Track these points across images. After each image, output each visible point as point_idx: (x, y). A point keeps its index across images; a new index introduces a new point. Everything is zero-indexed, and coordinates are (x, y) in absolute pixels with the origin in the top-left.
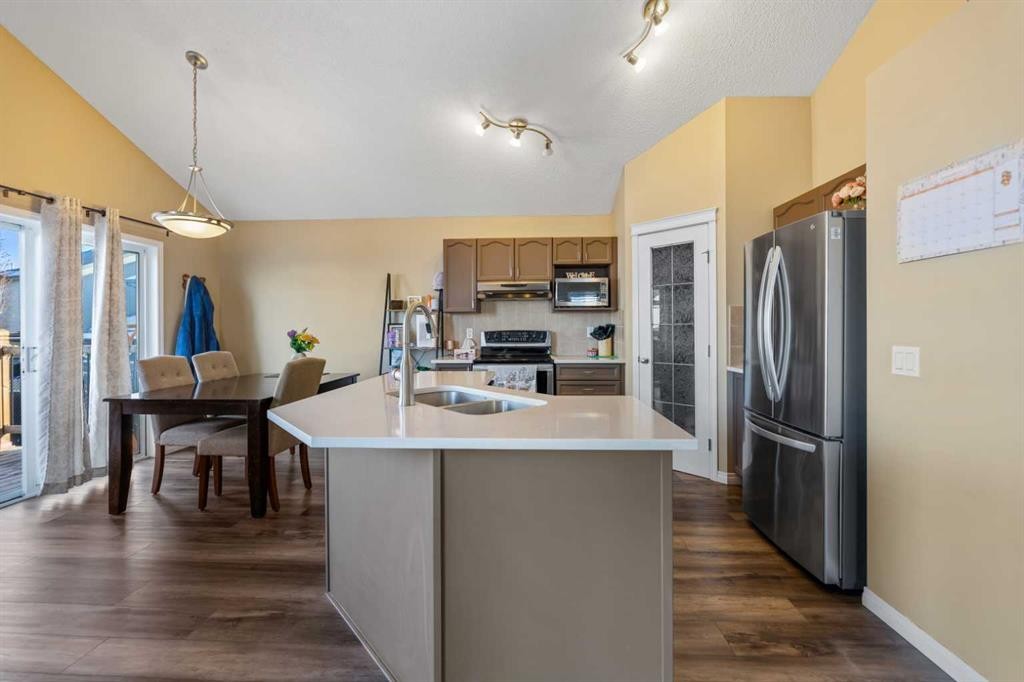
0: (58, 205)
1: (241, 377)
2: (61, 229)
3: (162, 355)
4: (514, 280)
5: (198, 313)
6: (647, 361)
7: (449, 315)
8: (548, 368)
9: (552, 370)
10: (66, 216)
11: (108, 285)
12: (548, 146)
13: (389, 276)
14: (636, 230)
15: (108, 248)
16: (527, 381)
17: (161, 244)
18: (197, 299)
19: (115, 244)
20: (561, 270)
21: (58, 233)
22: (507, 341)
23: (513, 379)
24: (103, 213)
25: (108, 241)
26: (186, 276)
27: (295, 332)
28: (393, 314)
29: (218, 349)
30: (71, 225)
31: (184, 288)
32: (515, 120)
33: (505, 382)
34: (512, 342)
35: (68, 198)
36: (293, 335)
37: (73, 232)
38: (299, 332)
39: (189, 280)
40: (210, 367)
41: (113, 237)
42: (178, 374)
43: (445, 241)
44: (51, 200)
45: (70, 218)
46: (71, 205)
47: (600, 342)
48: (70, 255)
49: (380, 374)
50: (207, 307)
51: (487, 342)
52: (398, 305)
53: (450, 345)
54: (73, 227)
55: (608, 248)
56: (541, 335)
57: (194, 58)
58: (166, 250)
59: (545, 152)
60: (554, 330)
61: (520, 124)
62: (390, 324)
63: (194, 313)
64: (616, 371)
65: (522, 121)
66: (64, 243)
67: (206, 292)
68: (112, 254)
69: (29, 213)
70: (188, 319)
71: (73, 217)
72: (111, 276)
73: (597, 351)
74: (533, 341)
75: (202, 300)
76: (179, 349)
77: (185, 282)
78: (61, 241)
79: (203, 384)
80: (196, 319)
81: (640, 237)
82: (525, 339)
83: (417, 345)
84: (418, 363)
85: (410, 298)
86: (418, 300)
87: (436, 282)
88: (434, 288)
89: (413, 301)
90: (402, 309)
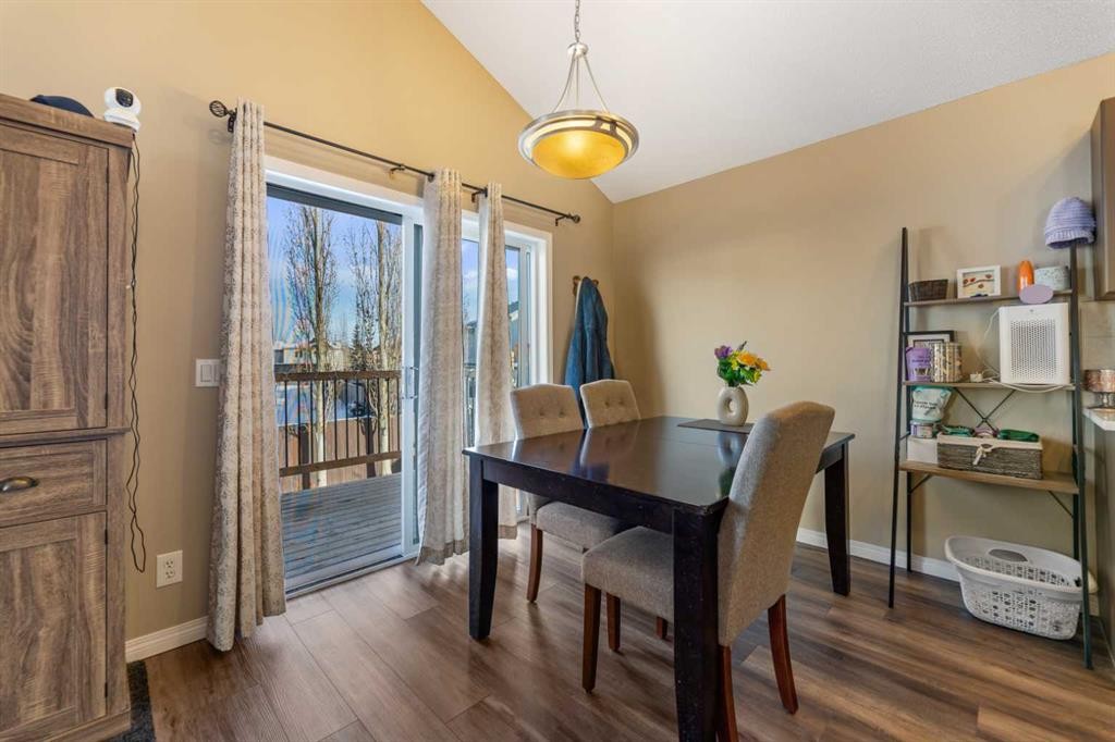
0: (437, 181)
1: (642, 420)
2: (440, 212)
3: (551, 384)
5: (590, 326)
10: (445, 194)
11: (490, 286)
13: (904, 230)
15: (490, 235)
17: (550, 235)
18: (589, 305)
19: (497, 230)
21: (437, 217)
24: (485, 191)
25: (490, 227)
26: (576, 278)
27: (727, 350)
28: (913, 312)
29: (613, 377)
30: (450, 206)
31: (575, 293)
35: (447, 171)
36: (723, 354)
37: (452, 216)
38: (734, 348)
39: (580, 283)
40: (603, 403)
41: (495, 222)
42: (562, 414)
44: (432, 176)
45: (450, 197)
46: (450, 179)
48: (449, 246)
50: (600, 318)
54: (452, 208)
58: (554, 242)
62: (908, 333)
63: (586, 327)
66: (443, 230)
67: (599, 297)
68: (494, 245)
69: (414, 198)
70: (579, 335)
71: (452, 194)
72: (493, 274)
75: (594, 308)
76: (568, 377)
77: (576, 285)
78: (440, 229)
79: (594, 431)
80: (588, 335)
83: (998, 380)
84: (985, 420)
85: (964, 274)
86: (989, 276)
87: (1062, 222)
88: (1052, 239)
89: (972, 280)
90: (944, 298)
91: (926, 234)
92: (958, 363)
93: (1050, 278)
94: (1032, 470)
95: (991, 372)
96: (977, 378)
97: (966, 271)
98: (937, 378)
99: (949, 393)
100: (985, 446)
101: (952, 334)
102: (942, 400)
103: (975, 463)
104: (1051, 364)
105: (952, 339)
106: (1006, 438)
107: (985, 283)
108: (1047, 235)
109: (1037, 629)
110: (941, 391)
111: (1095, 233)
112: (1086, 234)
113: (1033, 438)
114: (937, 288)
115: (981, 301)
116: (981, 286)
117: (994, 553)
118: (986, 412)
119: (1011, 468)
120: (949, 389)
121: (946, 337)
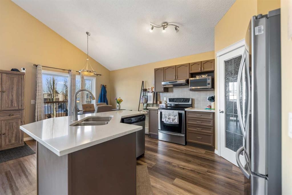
0: (71, 72)
4: (176, 80)
6: (223, 112)
7: (159, 93)
8: (183, 112)
9: (184, 113)
10: (73, 74)
12: (176, 29)
13: (143, 82)
14: (218, 54)
16: (174, 116)
17: (96, 78)
18: (103, 90)
20: (193, 75)
21: (72, 77)
23: (170, 115)
26: (101, 85)
27: (117, 98)
28: (144, 93)
31: (101, 87)
32: (163, 23)
33: (167, 116)
34: (177, 102)
42: (91, 108)
43: (155, 69)
44: (70, 71)
47: (212, 103)
48: (74, 82)
49: (139, 111)
50: (105, 92)
51: (169, 102)
52: (145, 90)
53: (158, 102)
54: (74, 76)
55: (213, 63)
56: (187, 100)
57: (87, 33)
58: (96, 79)
59: (176, 31)
60: (193, 98)
61: (166, 24)
62: (144, 96)
64: (211, 116)
65: (165, 23)
67: (105, 88)
68: (82, 81)
69: (68, 74)
71: (74, 74)
73: (211, 106)
74: (185, 102)
81: (220, 57)
82: (182, 101)
89: (149, 89)
91: (146, 82)
104: (151, 100)
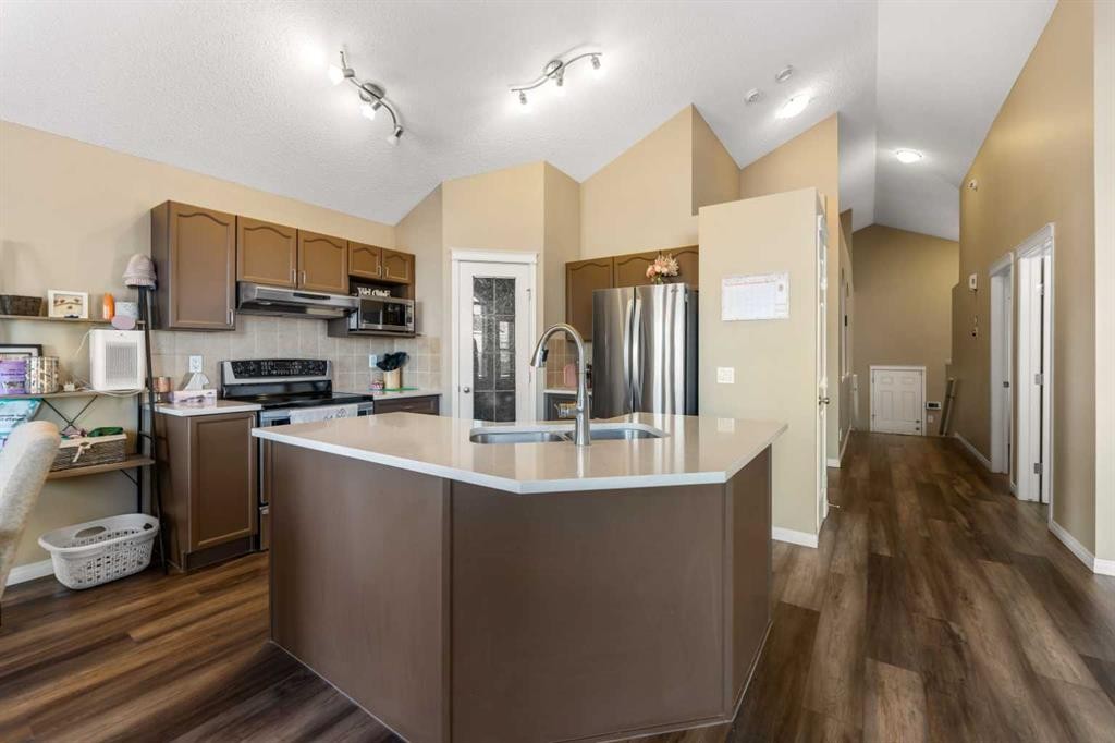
6: (467, 391)
8: (368, 407)
9: (372, 409)
12: (399, 134)
14: (457, 255)
22: (270, 375)
32: (369, 84)
47: (388, 373)
51: (236, 377)
55: (407, 265)
56: (320, 366)
59: (392, 139)
60: (332, 358)
61: (375, 93)
64: (432, 404)
65: (379, 90)
73: (384, 384)
74: (306, 374)
81: (461, 264)
82: (297, 372)
83: (90, 388)
84: (71, 424)
85: (55, 295)
86: (77, 300)
87: (137, 271)
88: (128, 282)
89: (62, 301)
90: (37, 315)
92: (56, 376)
93: (127, 310)
94: (119, 455)
95: (84, 381)
96: (70, 387)
97: (57, 292)
98: (34, 390)
99: (39, 404)
100: (84, 444)
101: (40, 348)
102: (31, 411)
103: (75, 460)
104: (132, 374)
105: (41, 354)
106: (101, 435)
107: (74, 306)
108: (126, 279)
109: (129, 571)
110: (29, 402)
111: (157, 283)
112: (151, 284)
113: (120, 431)
114: (30, 304)
115: (72, 320)
116: (70, 308)
117: (77, 536)
118: (71, 416)
119: (103, 458)
120: (38, 400)
121: (34, 351)
